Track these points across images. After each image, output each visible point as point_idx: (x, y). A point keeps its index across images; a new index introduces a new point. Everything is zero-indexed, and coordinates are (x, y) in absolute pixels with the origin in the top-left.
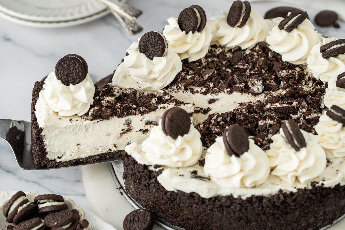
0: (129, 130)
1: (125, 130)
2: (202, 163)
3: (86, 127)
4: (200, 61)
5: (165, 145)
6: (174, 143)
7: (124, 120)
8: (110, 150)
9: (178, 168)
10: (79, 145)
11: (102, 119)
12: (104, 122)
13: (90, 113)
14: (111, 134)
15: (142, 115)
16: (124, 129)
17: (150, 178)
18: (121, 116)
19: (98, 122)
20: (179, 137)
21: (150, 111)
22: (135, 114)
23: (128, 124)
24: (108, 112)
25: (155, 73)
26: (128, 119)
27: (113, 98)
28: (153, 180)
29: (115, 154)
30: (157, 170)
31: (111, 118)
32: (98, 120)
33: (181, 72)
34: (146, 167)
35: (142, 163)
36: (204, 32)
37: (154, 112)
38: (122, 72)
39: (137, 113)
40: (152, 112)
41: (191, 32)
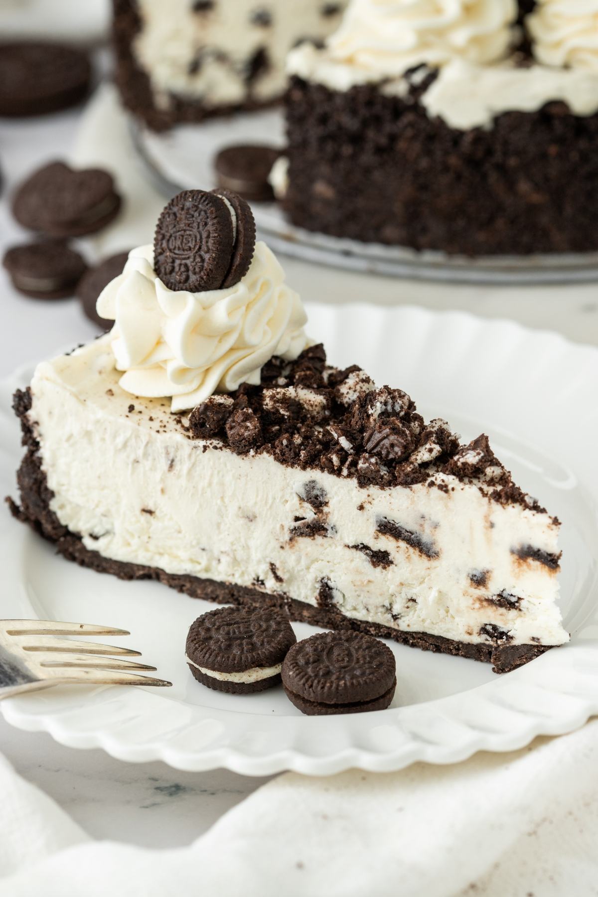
0: (319, 528)
1: (303, 521)
3: (167, 453)
7: (298, 477)
8: (259, 581)
10: (150, 512)
11: (221, 444)
14: (255, 517)
15: (362, 484)
16: (303, 518)
18: (287, 458)
19: (205, 448)
21: (392, 482)
22: (338, 472)
23: (315, 500)
26: (314, 482)
27: (321, 399)
29: (281, 606)
31: (252, 452)
32: (209, 442)
37: (407, 491)
39: (345, 472)
40: (399, 487)
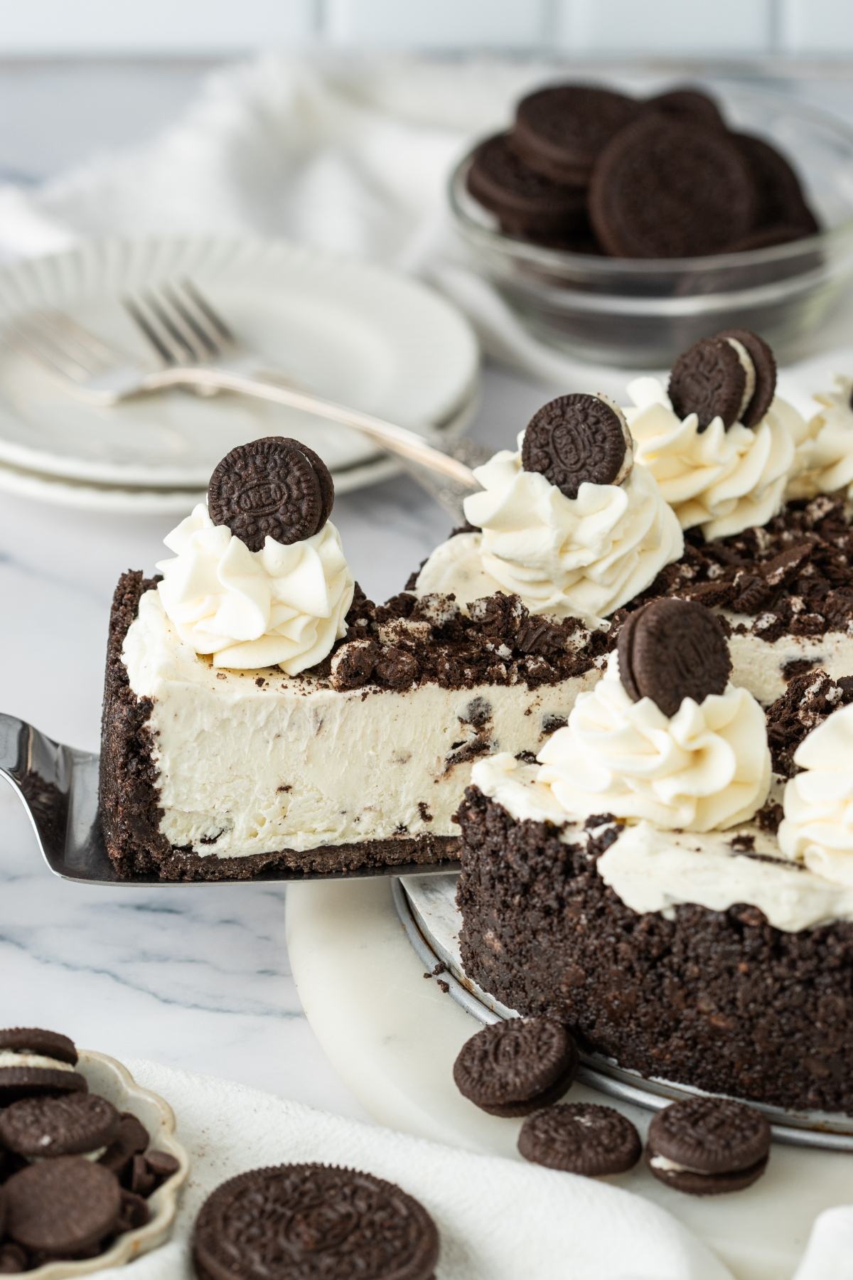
0: (479, 749)
1: (464, 745)
2: (770, 818)
3: (316, 715)
4: (748, 536)
5: (632, 736)
6: (666, 730)
7: (462, 699)
8: (403, 828)
9: (679, 831)
10: (286, 789)
11: (378, 689)
12: (386, 701)
13: (335, 663)
14: (410, 756)
15: (532, 687)
16: (462, 743)
17: (568, 872)
18: (451, 682)
19: (365, 695)
20: (688, 704)
21: (564, 675)
22: (504, 682)
23: (479, 718)
24: (403, 661)
25: (582, 547)
26: (479, 699)
27: (424, 625)
28: (581, 881)
29: (423, 849)
30: (597, 832)
31: (414, 685)
32: (367, 689)
33: (681, 561)
34: (552, 831)
35: (538, 816)
36: (765, 429)
37: (579, 680)
38: (452, 561)
39: (515, 679)
40: (571, 679)
41: (717, 423)
